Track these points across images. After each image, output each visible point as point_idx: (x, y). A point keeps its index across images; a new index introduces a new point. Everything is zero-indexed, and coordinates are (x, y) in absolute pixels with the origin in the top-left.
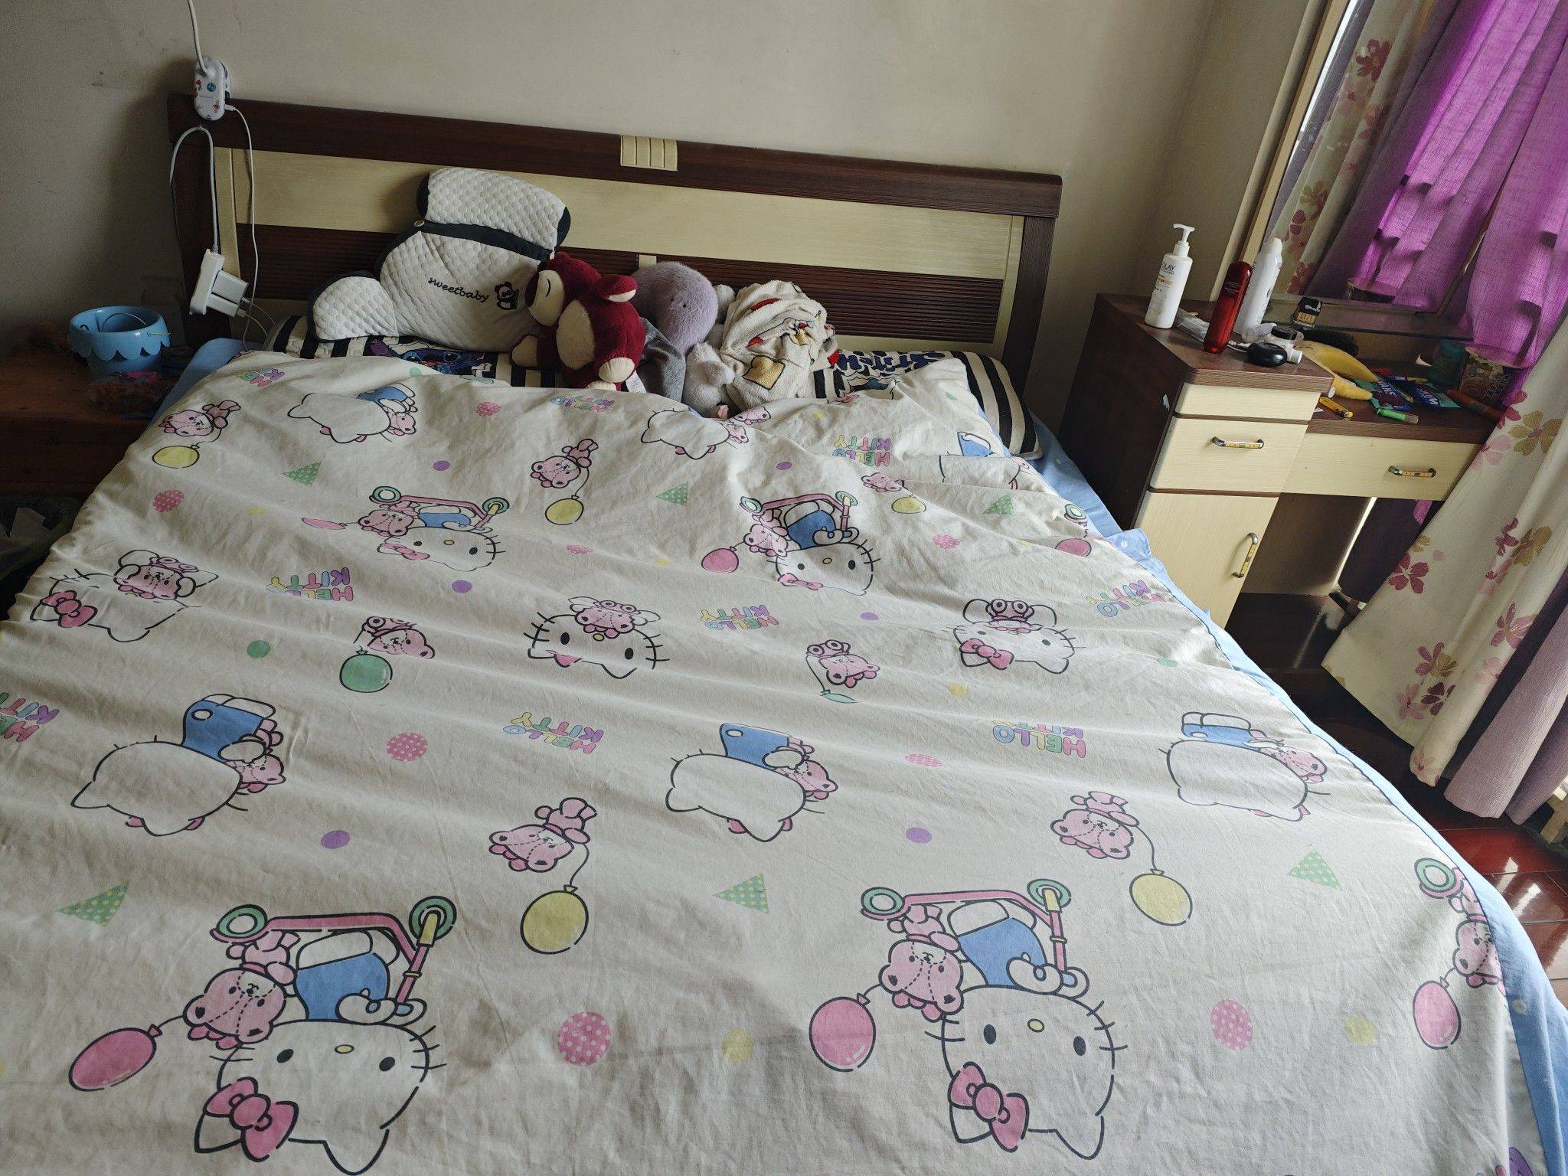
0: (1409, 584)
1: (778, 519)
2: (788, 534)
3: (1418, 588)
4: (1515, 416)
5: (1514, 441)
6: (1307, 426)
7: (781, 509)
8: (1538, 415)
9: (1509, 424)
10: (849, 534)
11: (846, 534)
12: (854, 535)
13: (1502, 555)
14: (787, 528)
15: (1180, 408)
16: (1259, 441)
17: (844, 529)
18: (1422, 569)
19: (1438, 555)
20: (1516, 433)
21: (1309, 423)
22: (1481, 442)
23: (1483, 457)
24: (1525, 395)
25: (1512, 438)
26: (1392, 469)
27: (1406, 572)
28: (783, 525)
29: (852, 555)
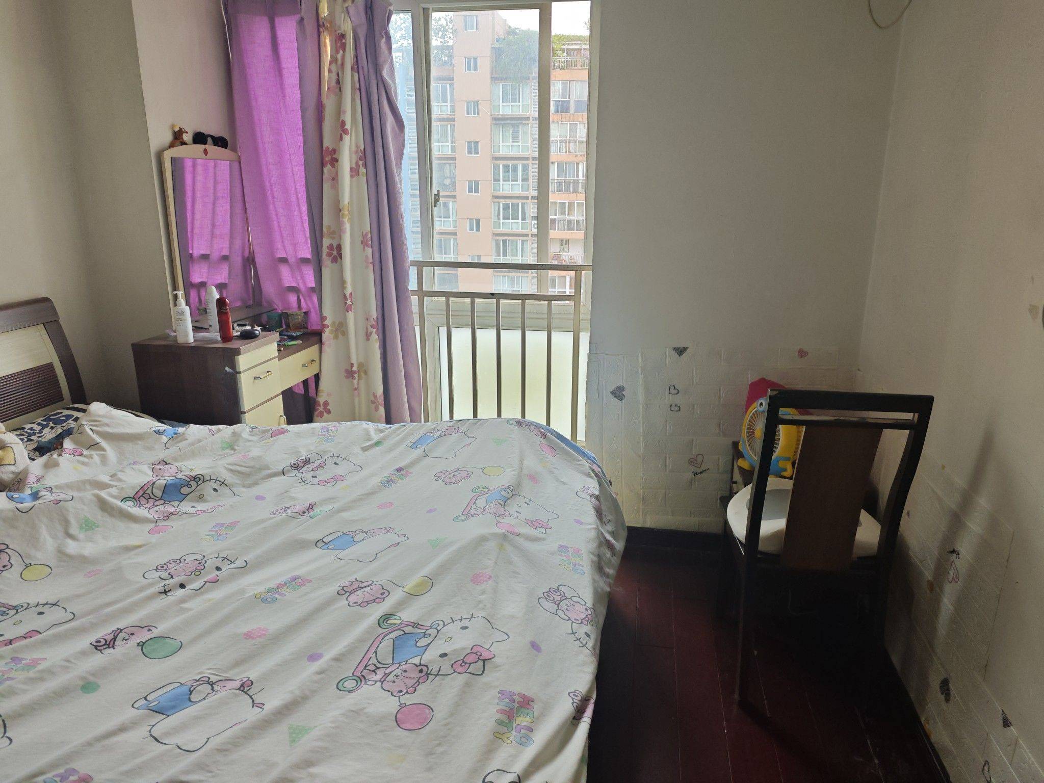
0: (325, 413)
1: (150, 498)
2: (165, 501)
3: (329, 412)
4: (328, 327)
5: (332, 336)
6: (277, 359)
7: (147, 492)
8: (334, 323)
9: (327, 330)
10: (198, 479)
11: (197, 480)
12: (202, 477)
13: (355, 379)
14: (161, 499)
15: (239, 369)
16: (268, 372)
17: (193, 479)
18: (326, 404)
19: (329, 394)
20: (331, 332)
21: (278, 356)
22: (320, 342)
23: (326, 348)
24: (326, 317)
25: (330, 335)
26: (303, 365)
27: (321, 409)
28: (157, 499)
29: (211, 486)
